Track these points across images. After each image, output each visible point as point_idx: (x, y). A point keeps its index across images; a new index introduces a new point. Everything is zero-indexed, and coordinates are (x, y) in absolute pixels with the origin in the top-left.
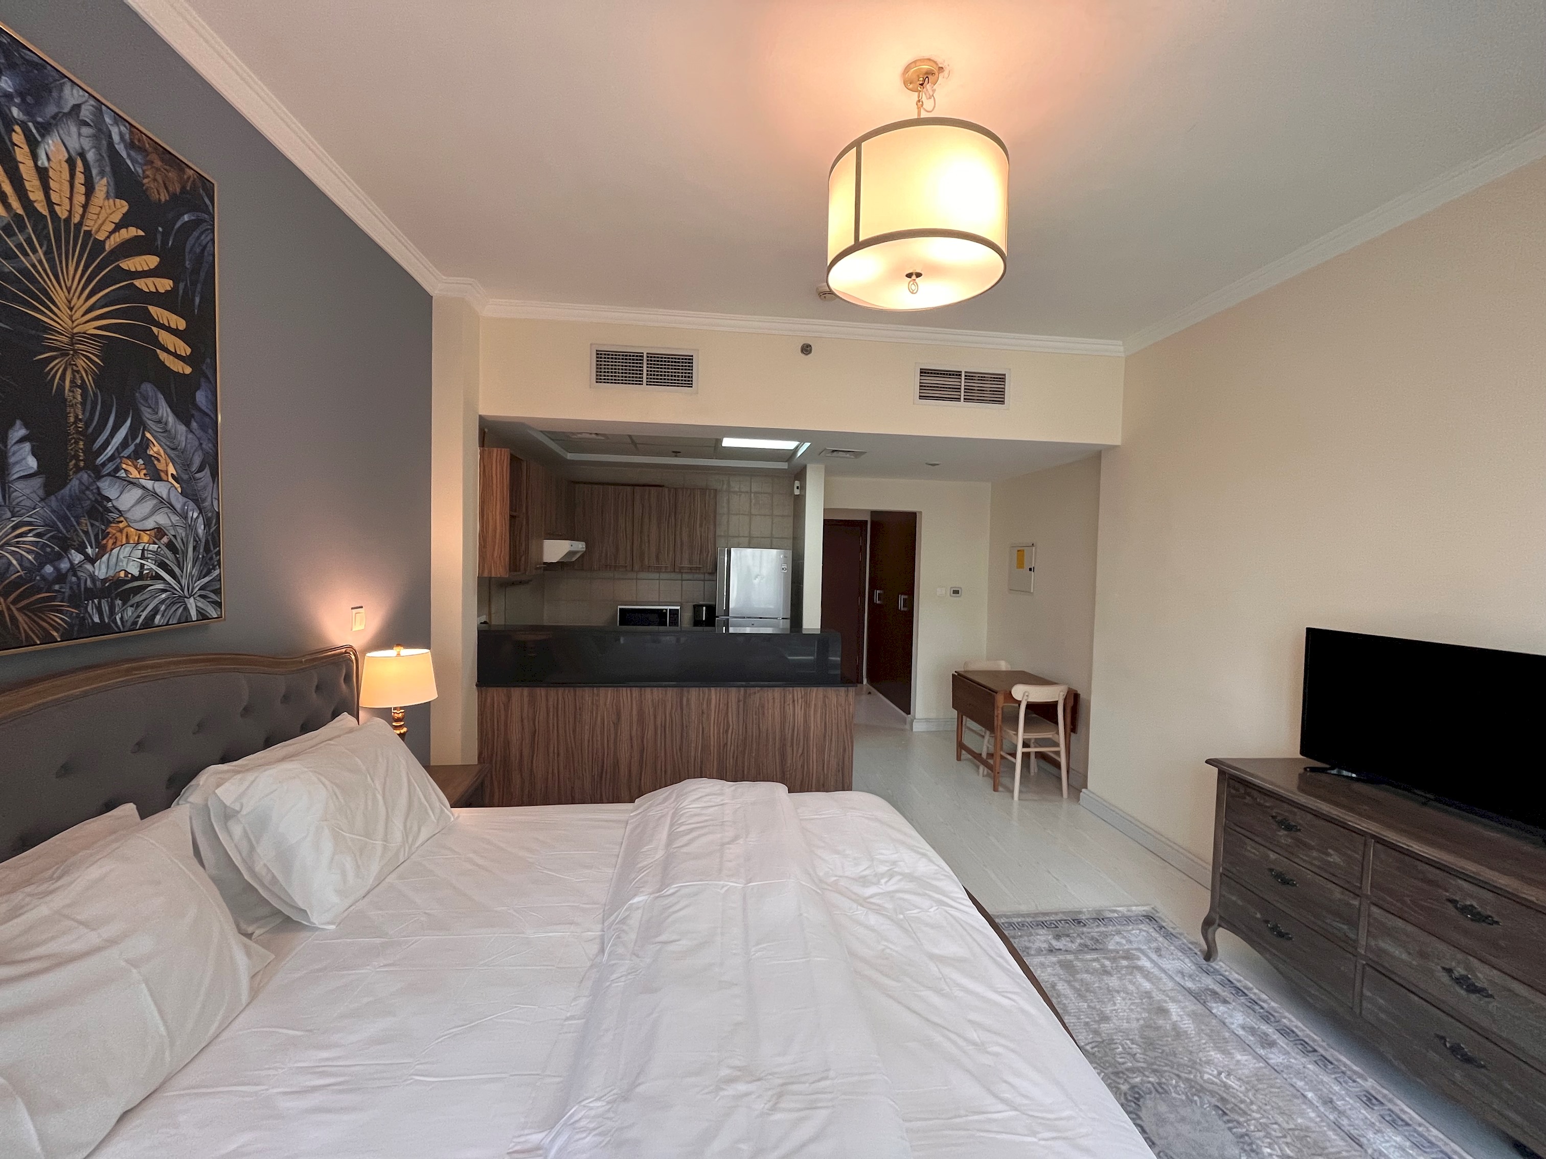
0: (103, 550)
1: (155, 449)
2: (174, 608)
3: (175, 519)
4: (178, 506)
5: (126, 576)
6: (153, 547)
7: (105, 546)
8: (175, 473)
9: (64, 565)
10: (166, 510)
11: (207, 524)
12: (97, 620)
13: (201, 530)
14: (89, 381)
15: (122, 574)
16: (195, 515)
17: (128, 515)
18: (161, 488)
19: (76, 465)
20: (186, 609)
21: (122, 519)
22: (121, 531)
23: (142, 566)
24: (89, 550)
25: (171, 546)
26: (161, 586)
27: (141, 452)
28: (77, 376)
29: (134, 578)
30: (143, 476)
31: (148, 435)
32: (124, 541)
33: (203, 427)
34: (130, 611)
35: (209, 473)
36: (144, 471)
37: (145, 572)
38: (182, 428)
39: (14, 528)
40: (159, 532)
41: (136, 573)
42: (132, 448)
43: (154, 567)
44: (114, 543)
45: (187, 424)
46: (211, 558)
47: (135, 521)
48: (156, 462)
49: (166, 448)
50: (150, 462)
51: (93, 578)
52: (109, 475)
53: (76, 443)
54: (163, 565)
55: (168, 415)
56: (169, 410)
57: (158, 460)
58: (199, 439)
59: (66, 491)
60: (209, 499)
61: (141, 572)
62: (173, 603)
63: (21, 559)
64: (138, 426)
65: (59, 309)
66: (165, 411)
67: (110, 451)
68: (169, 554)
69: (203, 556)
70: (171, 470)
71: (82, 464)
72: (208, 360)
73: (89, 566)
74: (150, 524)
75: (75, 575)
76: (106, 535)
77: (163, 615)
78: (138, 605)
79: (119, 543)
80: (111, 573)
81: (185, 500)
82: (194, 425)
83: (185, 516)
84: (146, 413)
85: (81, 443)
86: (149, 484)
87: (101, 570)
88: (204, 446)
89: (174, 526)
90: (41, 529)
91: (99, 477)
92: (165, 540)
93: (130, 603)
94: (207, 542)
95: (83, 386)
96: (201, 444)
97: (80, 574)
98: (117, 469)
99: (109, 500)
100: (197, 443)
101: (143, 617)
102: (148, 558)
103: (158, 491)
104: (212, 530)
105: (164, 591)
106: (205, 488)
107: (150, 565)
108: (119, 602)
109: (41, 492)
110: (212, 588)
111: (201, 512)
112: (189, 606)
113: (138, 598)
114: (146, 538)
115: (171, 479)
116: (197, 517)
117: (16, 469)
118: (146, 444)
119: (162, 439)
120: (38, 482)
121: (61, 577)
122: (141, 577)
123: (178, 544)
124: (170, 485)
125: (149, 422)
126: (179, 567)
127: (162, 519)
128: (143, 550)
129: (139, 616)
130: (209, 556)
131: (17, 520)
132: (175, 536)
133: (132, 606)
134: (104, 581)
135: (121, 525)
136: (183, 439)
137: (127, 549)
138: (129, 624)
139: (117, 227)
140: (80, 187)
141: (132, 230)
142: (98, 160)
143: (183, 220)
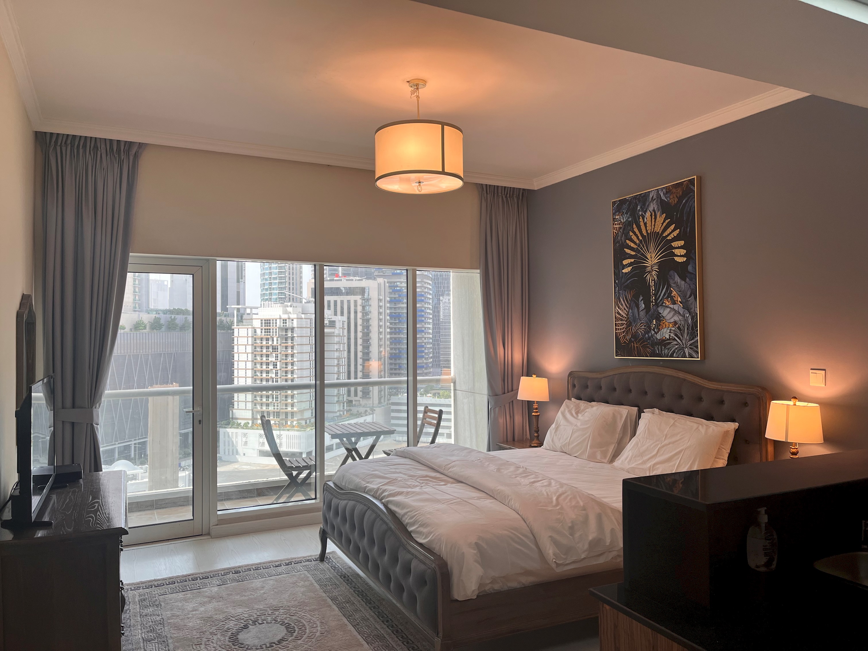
0: (659, 330)
1: (674, 293)
2: (680, 351)
3: (681, 317)
4: (682, 313)
5: (665, 339)
6: (673, 329)
7: (660, 328)
8: (680, 300)
9: (650, 335)
10: (678, 315)
11: (692, 319)
12: (658, 352)
13: (690, 321)
14: (655, 277)
15: (664, 338)
16: (688, 316)
17: (666, 318)
18: (676, 307)
19: (653, 304)
20: (684, 352)
21: (664, 319)
22: (664, 323)
23: (670, 335)
24: (656, 330)
25: (679, 328)
26: (676, 343)
27: (669, 296)
28: (653, 277)
29: (668, 340)
30: (670, 304)
31: (672, 289)
32: (665, 327)
33: (691, 280)
34: (666, 350)
35: (693, 297)
36: (671, 302)
37: (671, 337)
38: (683, 282)
39: (640, 324)
40: (675, 323)
41: (668, 338)
42: (667, 294)
43: (673, 336)
44: (662, 328)
45: (685, 281)
46: (694, 333)
47: (668, 320)
48: (674, 298)
49: (677, 291)
50: (672, 298)
51: (657, 338)
52: (661, 305)
53: (653, 298)
54: (676, 335)
55: (678, 280)
56: (678, 277)
57: (675, 297)
58: (689, 285)
59: (650, 313)
60: (693, 308)
61: (669, 338)
62: (680, 350)
63: (641, 333)
64: (669, 286)
65: (648, 260)
66: (677, 279)
67: (660, 298)
68: (678, 331)
69: (691, 332)
70: (679, 299)
71: (654, 304)
72: (693, 251)
73: (655, 335)
74: (672, 320)
75: (652, 338)
76: (660, 325)
77: (676, 354)
78: (669, 349)
79: (663, 328)
80: (661, 338)
81: (684, 310)
82: (688, 279)
83: (684, 316)
84: (671, 282)
85: (654, 297)
86: (672, 306)
87: (659, 336)
88: (691, 287)
89: (680, 320)
90: (645, 324)
91: (658, 307)
92: (677, 326)
93: (667, 348)
94: (692, 325)
95: (654, 280)
96: (690, 286)
97: (654, 337)
98: (663, 303)
99: (661, 314)
100: (688, 286)
101: (670, 353)
102: (672, 333)
103: (675, 308)
104: (694, 321)
105: (677, 345)
106: (692, 304)
107: (672, 335)
108: (663, 347)
109: (645, 314)
110: (695, 345)
111: (690, 314)
112: (685, 351)
113: (668, 347)
114: (671, 325)
115: (679, 303)
116: (689, 316)
117: (641, 308)
118: (671, 292)
119: (676, 289)
120: (645, 311)
121: (649, 338)
122: (669, 339)
123: (682, 327)
124: (679, 305)
125: (672, 284)
126: (682, 336)
127: (676, 318)
128: (670, 330)
129: (669, 353)
130: (694, 331)
131: (640, 322)
132: (680, 324)
133: (667, 349)
134: (659, 340)
135: (664, 321)
136: (683, 286)
137: (665, 330)
138: (666, 355)
139: (662, 224)
140: (653, 220)
141: (667, 221)
142: (658, 208)
143: (683, 203)
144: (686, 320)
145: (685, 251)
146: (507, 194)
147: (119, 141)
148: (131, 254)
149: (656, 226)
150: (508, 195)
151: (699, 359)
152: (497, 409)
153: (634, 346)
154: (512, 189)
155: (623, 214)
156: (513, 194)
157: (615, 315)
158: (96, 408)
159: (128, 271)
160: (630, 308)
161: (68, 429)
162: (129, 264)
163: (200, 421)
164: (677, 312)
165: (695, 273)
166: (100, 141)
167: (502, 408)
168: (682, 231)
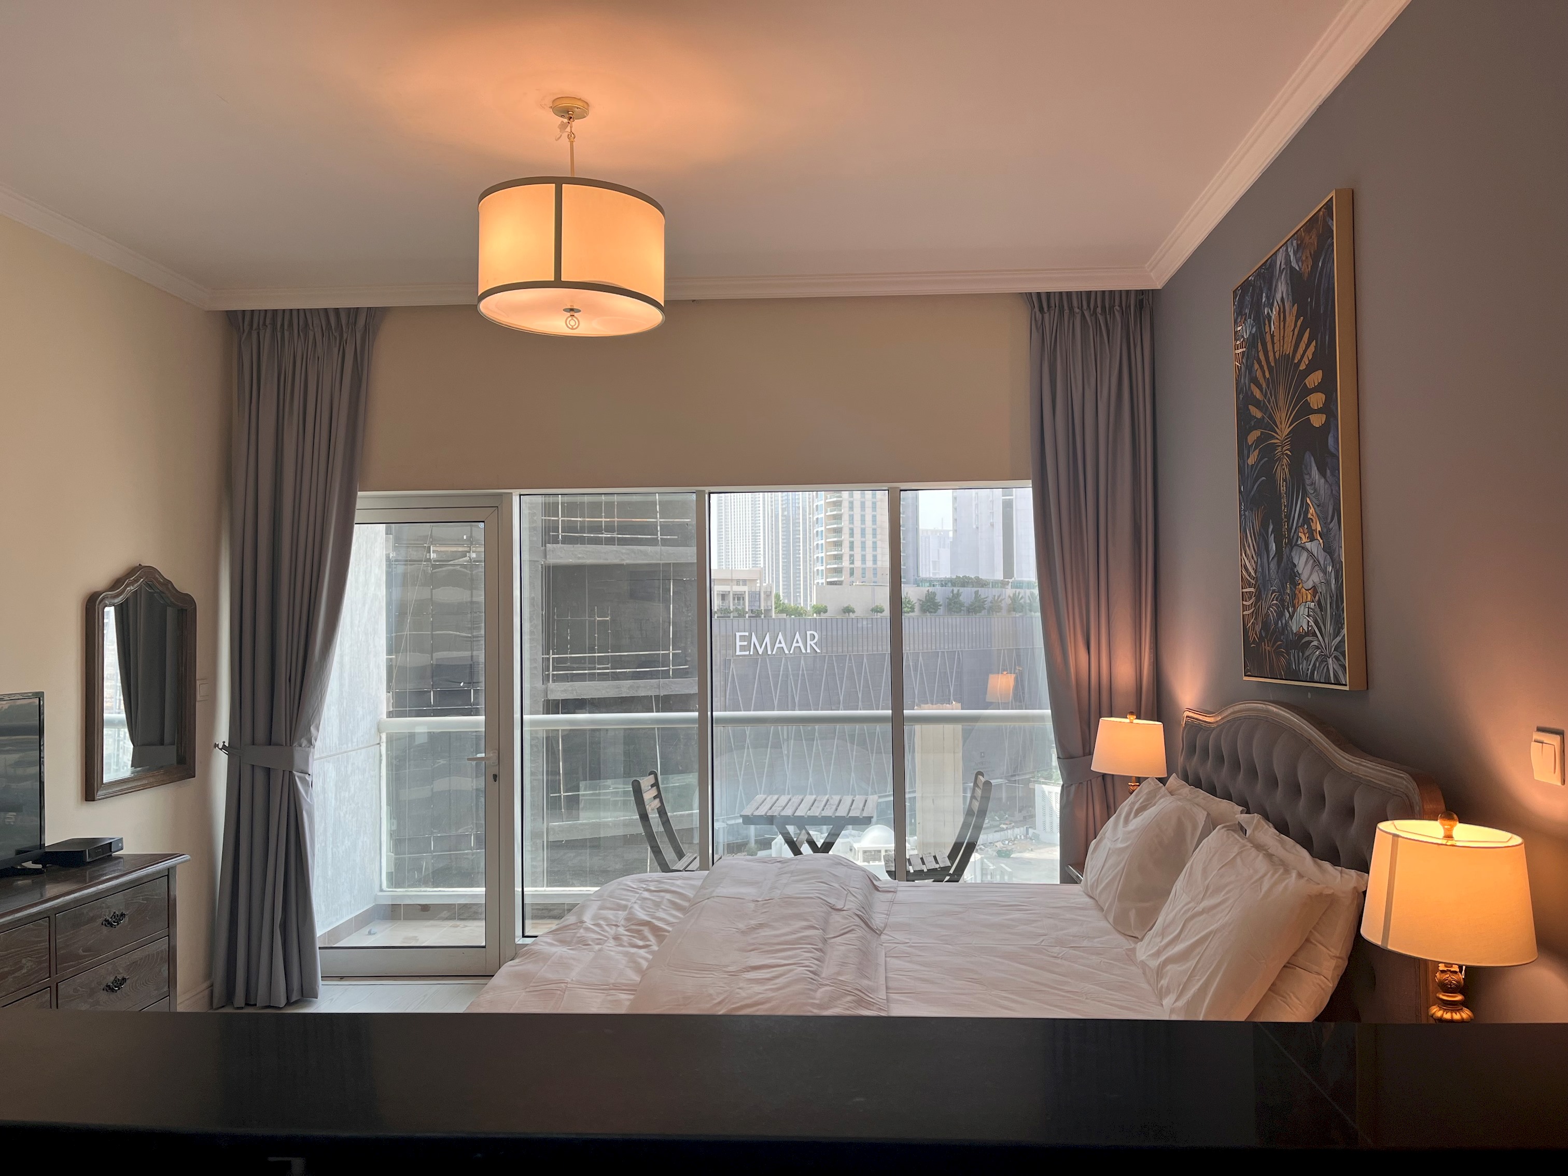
0: (1294, 609)
1: (1311, 512)
2: (1322, 667)
3: (1321, 575)
4: (1322, 563)
5: (1303, 631)
6: (1312, 605)
7: (1295, 605)
8: (1320, 529)
9: (1284, 621)
10: (1316, 568)
11: (1336, 578)
12: (1294, 667)
13: (1333, 584)
14: (1287, 472)
17: (1302, 577)
18: (1314, 547)
19: (1285, 543)
20: (1328, 669)
21: (1300, 581)
22: (1300, 592)
23: (1309, 622)
24: (1290, 609)
25: (1319, 603)
26: (1316, 643)
27: (1305, 518)
28: (1284, 472)
29: (1306, 634)
30: (1306, 540)
31: (1308, 500)
32: (1301, 601)
33: (1332, 472)
34: (1305, 663)
35: (1336, 518)
36: (1307, 535)
38: (1323, 481)
39: (1271, 595)
40: (1315, 590)
41: (1306, 630)
42: (1302, 515)
43: (1313, 624)
44: (1298, 602)
45: (1325, 476)
46: (1340, 616)
47: (1305, 582)
48: (1311, 524)
49: (1315, 506)
50: (1309, 524)
51: (1292, 631)
52: (1295, 544)
54: (1316, 622)
55: (1315, 475)
56: (1316, 468)
57: (1312, 521)
58: (1330, 486)
59: (1283, 564)
60: (1337, 549)
61: (1308, 629)
62: (1322, 661)
63: (1273, 616)
64: (1305, 493)
65: (1278, 428)
66: (1315, 472)
67: (1295, 522)
68: (1319, 611)
69: (1335, 614)
70: (1319, 527)
71: (1287, 541)
72: (1334, 395)
73: (1290, 622)
74: (1310, 583)
76: (1295, 596)
77: (1317, 672)
78: (1307, 659)
80: (1297, 629)
81: (1325, 554)
82: (1328, 473)
83: (1325, 571)
84: (1307, 480)
85: (1286, 524)
86: (1309, 545)
87: (1294, 626)
88: (1333, 493)
89: (1321, 583)
90: (1277, 595)
91: (1292, 548)
92: (1317, 597)
93: (1305, 656)
94: (1337, 596)
95: (1286, 479)
96: (1332, 491)
97: (1288, 628)
98: (1298, 539)
99: (1296, 566)
100: (1330, 492)
101: (1310, 671)
102: (1311, 615)
103: (1313, 550)
104: (1339, 583)
105: (1317, 648)
106: (1334, 537)
107: (1311, 621)
108: (1301, 654)
109: (1277, 568)
110: (1341, 650)
111: (1333, 565)
112: (1329, 666)
113: (1307, 653)
114: (1309, 597)
115: (1318, 537)
116: (1331, 571)
117: (1271, 554)
118: (1308, 508)
119: (1314, 500)
120: (1276, 560)
121: (1283, 630)
123: (1323, 601)
124: (1318, 542)
125: (1308, 487)
126: (1324, 624)
127: (1315, 577)
128: (1308, 608)
129: (1308, 669)
130: (1339, 612)
131: (1272, 589)
132: (1321, 593)
133: (1305, 659)
134: (1296, 635)
135: (1300, 587)
136: (1323, 492)
137: (1302, 608)
138: (1305, 675)
139: (1293, 330)
140: (1282, 324)
141: (1299, 323)
142: (1287, 290)
143: (1319, 268)
144: (1328, 583)
145: (1324, 397)
146: (1096, 307)
148: (359, 493)
149: (1285, 339)
150: (1099, 310)
151: (1347, 688)
153: (1265, 650)
154: (1107, 294)
155: (1245, 319)
156: (1112, 307)
157: (1241, 571)
158: (300, 746)
159: (355, 522)
160: (1259, 554)
163: (495, 777)
164: (1316, 562)
165: (1335, 452)
166: (319, 313)
167: (1085, 787)
168: (1319, 343)
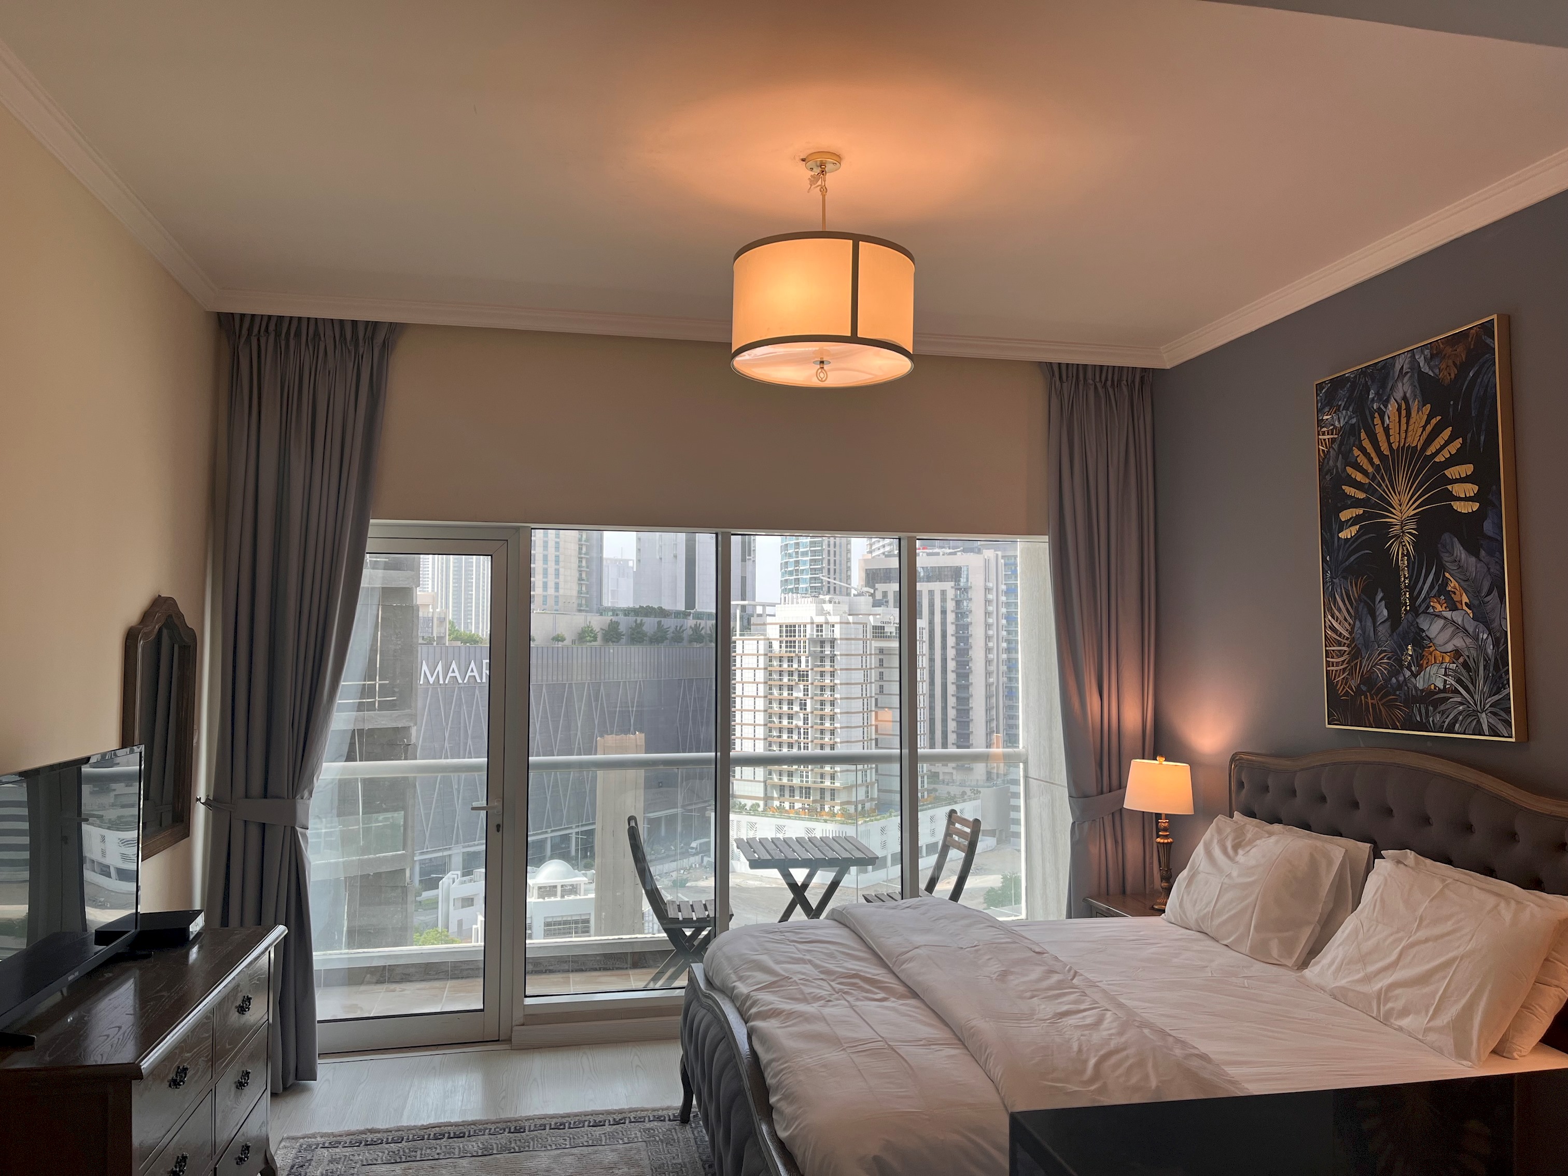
0: (1421, 668)
1: (1452, 585)
2: (1469, 720)
3: (1468, 641)
4: (1471, 630)
5: (1435, 689)
6: (1453, 666)
7: (1422, 665)
8: (1468, 601)
9: (1401, 678)
10: (1461, 634)
11: (1496, 644)
12: (1418, 719)
13: (1490, 649)
14: (1410, 548)
15: (1433, 687)
16: (1485, 636)
17: (1435, 641)
18: (1457, 616)
19: (1405, 610)
20: (1479, 722)
21: (1431, 644)
22: (1431, 654)
23: (1445, 681)
24: (1413, 668)
25: (1465, 665)
26: (1459, 699)
27: (1442, 591)
28: (1405, 548)
29: (1440, 691)
30: (1444, 609)
31: (1447, 575)
32: (1433, 662)
33: (1491, 553)
34: (1438, 716)
35: (1497, 593)
36: (1445, 605)
37: (1447, 686)
38: (1473, 560)
39: (1379, 655)
40: (1457, 653)
41: (1442, 687)
42: (1437, 587)
43: (1453, 683)
44: (1427, 663)
45: (1477, 556)
46: (1501, 677)
47: (1440, 646)
48: (1453, 595)
49: (1460, 581)
50: (1449, 596)
51: (1416, 688)
52: (1423, 612)
53: (1405, 594)
54: (1459, 681)
55: (1461, 553)
56: (1461, 548)
57: (1455, 593)
58: (1487, 565)
59: (1401, 628)
60: (1497, 620)
61: (1445, 686)
62: (1469, 715)
63: (1382, 673)
64: (1441, 569)
65: (1395, 509)
66: (1460, 552)
67: (1423, 596)
68: (1464, 671)
69: (1493, 675)
70: (1465, 599)
71: (1408, 608)
72: (1494, 487)
73: (1413, 680)
74: (1450, 647)
75: (1406, 685)
76: (1422, 657)
77: (1460, 725)
78: (1443, 712)
79: (1430, 663)
80: (1426, 686)
81: (1476, 623)
82: (1483, 553)
83: (1476, 638)
84: (1446, 558)
85: (1408, 593)
86: (1448, 614)
87: (1420, 683)
88: (1492, 570)
89: (1468, 647)
90: (1390, 655)
91: (1417, 615)
92: (1461, 660)
93: (1439, 710)
94: (1496, 659)
95: (1408, 555)
96: (1489, 569)
97: (1409, 685)
98: (1428, 607)
99: (1424, 631)
100: (1486, 569)
101: (1446, 723)
102: (1450, 675)
103: (1455, 619)
104: (1500, 650)
105: (1461, 704)
106: (1493, 610)
107: (1450, 681)
108: (1431, 708)
109: (1389, 631)
110: (1502, 706)
111: (1490, 633)
112: (1481, 720)
113: (1442, 707)
114: (1447, 659)
115: (1465, 608)
116: (1487, 638)
117: (1379, 619)
118: (1446, 582)
119: (1458, 575)
120: (1388, 624)
121: (1400, 686)
122: (1444, 690)
123: (1471, 664)
124: (1464, 612)
125: (1447, 564)
126: (1472, 683)
127: (1458, 642)
128: (1446, 668)
129: (1444, 722)
130: (1499, 674)
131: (1380, 649)
132: (1468, 657)
133: (1439, 713)
134: (1422, 691)
135: (1431, 649)
136: (1474, 569)
137: (1435, 668)
138: (1438, 726)
139: (1424, 428)
140: (1404, 420)
141: (1434, 421)
142: (1413, 392)
143: (1469, 379)
144: (1481, 648)
145: (1476, 488)
146: (1106, 380)
147: (354, 323)
148: (372, 521)
149: (1409, 434)
150: (1109, 383)
151: (1513, 740)
152: (1086, 825)
153: (1367, 703)
154: (1116, 370)
155: (1339, 410)
156: (1120, 381)
157: (1325, 631)
158: (302, 798)
159: (367, 551)
160: (1357, 616)
161: (254, 833)
162: (368, 539)
163: (498, 826)
164: (1460, 629)
165: (1499, 538)
167: (1098, 823)
168: (1468, 441)
